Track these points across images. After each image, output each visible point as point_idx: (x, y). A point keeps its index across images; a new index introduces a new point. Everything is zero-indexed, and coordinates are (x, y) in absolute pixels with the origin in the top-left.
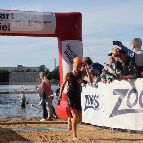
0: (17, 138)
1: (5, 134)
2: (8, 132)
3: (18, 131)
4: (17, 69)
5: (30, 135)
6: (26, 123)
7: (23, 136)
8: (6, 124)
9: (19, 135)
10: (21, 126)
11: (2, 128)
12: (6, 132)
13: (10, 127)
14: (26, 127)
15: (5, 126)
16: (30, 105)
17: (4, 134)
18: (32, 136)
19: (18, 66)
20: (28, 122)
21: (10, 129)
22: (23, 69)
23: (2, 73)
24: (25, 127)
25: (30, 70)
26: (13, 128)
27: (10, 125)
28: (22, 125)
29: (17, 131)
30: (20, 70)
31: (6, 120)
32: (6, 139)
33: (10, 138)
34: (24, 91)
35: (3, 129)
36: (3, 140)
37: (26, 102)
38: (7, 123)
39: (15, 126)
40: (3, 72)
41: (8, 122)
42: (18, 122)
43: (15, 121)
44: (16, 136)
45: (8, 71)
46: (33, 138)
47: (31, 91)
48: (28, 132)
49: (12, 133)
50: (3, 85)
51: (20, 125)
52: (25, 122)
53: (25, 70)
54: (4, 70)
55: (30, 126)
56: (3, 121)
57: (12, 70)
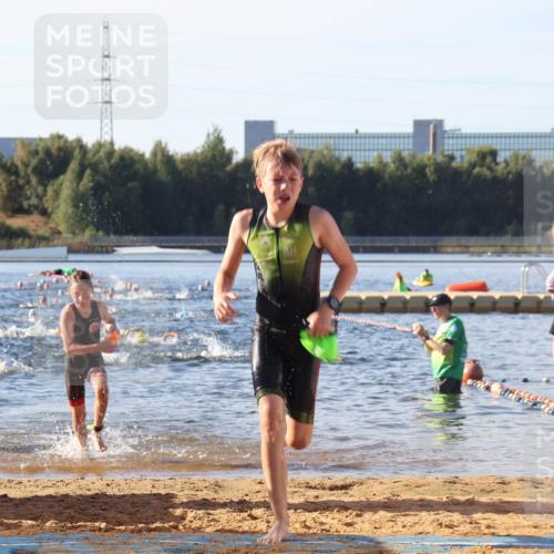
4: (407, 149)
6: (468, 507)
8: (344, 507)
11: (316, 529)
13: (365, 525)
14: (468, 528)
15: (333, 521)
16: (488, 388)
19: (420, 125)
20: (484, 499)
21: (371, 540)
22: (450, 146)
25: (494, 154)
26: (383, 531)
27: (368, 516)
28: (442, 515)
30: (431, 152)
31: (340, 483)
35: (327, 534)
37: (466, 370)
38: (346, 499)
39: (401, 520)
40: (319, 166)
41: (355, 495)
42: (417, 497)
43: (398, 489)
45: (349, 164)
47: (497, 295)
52: (462, 498)
53: (464, 153)
54: (325, 152)
55: (494, 527)
56: (324, 489)
57: (375, 153)
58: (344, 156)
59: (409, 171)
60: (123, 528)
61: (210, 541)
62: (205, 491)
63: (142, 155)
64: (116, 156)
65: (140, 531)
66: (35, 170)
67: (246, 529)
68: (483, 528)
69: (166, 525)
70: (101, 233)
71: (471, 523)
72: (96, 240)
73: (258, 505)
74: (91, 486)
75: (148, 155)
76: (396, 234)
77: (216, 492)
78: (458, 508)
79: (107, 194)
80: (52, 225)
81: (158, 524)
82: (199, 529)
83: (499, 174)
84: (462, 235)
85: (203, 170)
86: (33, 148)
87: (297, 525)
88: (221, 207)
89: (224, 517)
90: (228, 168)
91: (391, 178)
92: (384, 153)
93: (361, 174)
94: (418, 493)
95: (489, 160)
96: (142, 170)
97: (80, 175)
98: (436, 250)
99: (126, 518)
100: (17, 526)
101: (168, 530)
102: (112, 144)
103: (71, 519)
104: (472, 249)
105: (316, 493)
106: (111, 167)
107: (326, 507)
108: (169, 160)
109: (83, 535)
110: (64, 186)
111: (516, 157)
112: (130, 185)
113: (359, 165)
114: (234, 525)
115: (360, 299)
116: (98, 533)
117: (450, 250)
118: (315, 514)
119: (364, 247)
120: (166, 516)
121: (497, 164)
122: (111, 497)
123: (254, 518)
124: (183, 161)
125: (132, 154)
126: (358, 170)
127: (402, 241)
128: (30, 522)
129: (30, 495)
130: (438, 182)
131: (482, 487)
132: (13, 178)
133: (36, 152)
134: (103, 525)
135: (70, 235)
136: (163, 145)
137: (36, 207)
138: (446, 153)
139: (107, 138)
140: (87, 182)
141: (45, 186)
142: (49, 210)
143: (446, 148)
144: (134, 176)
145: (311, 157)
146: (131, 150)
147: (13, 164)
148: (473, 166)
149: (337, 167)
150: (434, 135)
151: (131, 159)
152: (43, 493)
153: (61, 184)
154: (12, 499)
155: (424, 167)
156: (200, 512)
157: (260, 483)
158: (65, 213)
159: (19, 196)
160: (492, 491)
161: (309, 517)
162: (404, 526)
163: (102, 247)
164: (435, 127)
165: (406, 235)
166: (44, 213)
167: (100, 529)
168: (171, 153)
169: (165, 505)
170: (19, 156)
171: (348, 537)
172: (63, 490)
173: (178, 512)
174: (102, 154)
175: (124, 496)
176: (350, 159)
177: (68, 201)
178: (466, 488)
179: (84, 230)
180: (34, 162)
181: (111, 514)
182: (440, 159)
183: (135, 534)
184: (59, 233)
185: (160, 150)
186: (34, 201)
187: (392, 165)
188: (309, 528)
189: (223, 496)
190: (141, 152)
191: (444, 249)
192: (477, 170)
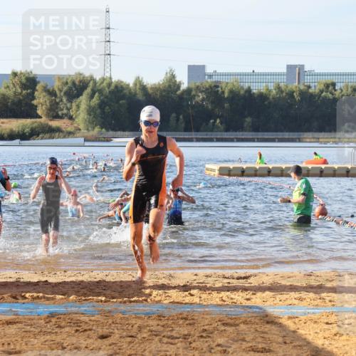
0: (285, 343)
1: (242, 327)
2: (253, 320)
3: (290, 318)
4: (283, 82)
5: (335, 335)
6: (319, 289)
7: (310, 338)
8: (245, 289)
9: (294, 332)
10: (301, 299)
11: (228, 302)
12: (244, 319)
13: (258, 300)
15: (239, 297)
17: (238, 325)
18: (344, 337)
19: (290, 68)
20: (329, 285)
21: (261, 309)
22: (308, 80)
23: (226, 95)
24: (316, 303)
25: (334, 85)
26: (268, 303)
27: (259, 294)
28: (303, 294)
29: (286, 317)
31: (241, 273)
32: (245, 345)
33: (260, 340)
34: (310, 166)
35: (235, 305)
36: (234, 346)
39: (279, 297)
40: (231, 91)
41: (254, 282)
42: (288, 284)
44: (284, 333)
45: (249, 90)
46: (347, 348)
47: (336, 166)
48: (327, 323)
49: (268, 323)
50: (231, 140)
51: (296, 295)
53: (316, 84)
54: (235, 83)
55: (334, 301)
56: (234, 279)
57: (264, 84)
58: (246, 86)
59: (284, 94)
60: (115, 300)
61: (166, 308)
62: (163, 279)
63: (128, 85)
64: (113, 85)
65: (125, 302)
66: (65, 93)
67: (187, 301)
68: (327, 301)
69: (140, 299)
70: (104, 130)
71: (320, 299)
72: (102, 134)
73: (194, 288)
74: (97, 276)
75: (131, 85)
76: (276, 131)
77: (170, 280)
78: (312, 290)
79: (107, 107)
80: (76, 125)
81: (135, 298)
82: (159, 302)
83: (337, 96)
84: (315, 132)
85: (164, 94)
86: (65, 80)
87: (218, 300)
88: (174, 115)
89: (175, 295)
90: (178, 93)
91: (273, 98)
92: (269, 84)
93: (256, 96)
94: (289, 281)
95: (331, 88)
96: (128, 93)
97: (92, 97)
98: (300, 140)
99: (117, 295)
100: (53, 299)
101: (142, 302)
102: (111, 78)
103: (85, 295)
104: (321, 140)
105: (228, 281)
106: (110, 92)
107: (235, 289)
108: (144, 88)
109: (91, 304)
110: (82, 103)
111: (347, 86)
112: (121, 102)
113: (254, 91)
114: (180, 299)
115: (256, 168)
116: (100, 303)
117: (308, 140)
118: (228, 293)
119: (258, 139)
120: (140, 293)
121: (335, 90)
122: (107, 282)
123: (192, 295)
124: (152, 88)
125: (122, 84)
126: (254, 93)
127: (280, 135)
128: (61, 296)
129: (61, 281)
130: (301, 101)
131: (327, 278)
132: (54, 98)
133: (67, 83)
134: (103, 299)
135: (86, 131)
136: (140, 79)
137: (66, 115)
138: (306, 84)
139: (108, 75)
140: (95, 101)
141: (72, 102)
142: (74, 117)
143: (306, 81)
144: (123, 97)
145: (226, 86)
146: (122, 82)
147: (53, 90)
148: (322, 92)
149: (242, 92)
150: (299, 74)
151: (122, 87)
152: (69, 280)
153: (81, 102)
154: (50, 283)
155: (294, 92)
156: (160, 292)
157: (196, 275)
158: (84, 118)
159: (57, 108)
160: (333, 280)
161: (224, 294)
162: (280, 301)
163: (104, 138)
164: (299, 69)
165: (282, 131)
166: (71, 118)
167: (101, 301)
168: (145, 84)
169: (140, 287)
170: (56, 85)
171: (247, 307)
172: (80, 278)
173: (147, 291)
174: (104, 84)
175: (116, 282)
176: (249, 88)
177: (85, 111)
178: (318, 278)
179: (94, 128)
180: (65, 89)
181: (108, 292)
182: (302, 87)
183: (122, 305)
184: (80, 130)
185: (138, 81)
186: (65, 111)
187: (274, 91)
188: (224, 301)
189: (174, 282)
190: (127, 83)
191: (304, 140)
192: (324, 94)
